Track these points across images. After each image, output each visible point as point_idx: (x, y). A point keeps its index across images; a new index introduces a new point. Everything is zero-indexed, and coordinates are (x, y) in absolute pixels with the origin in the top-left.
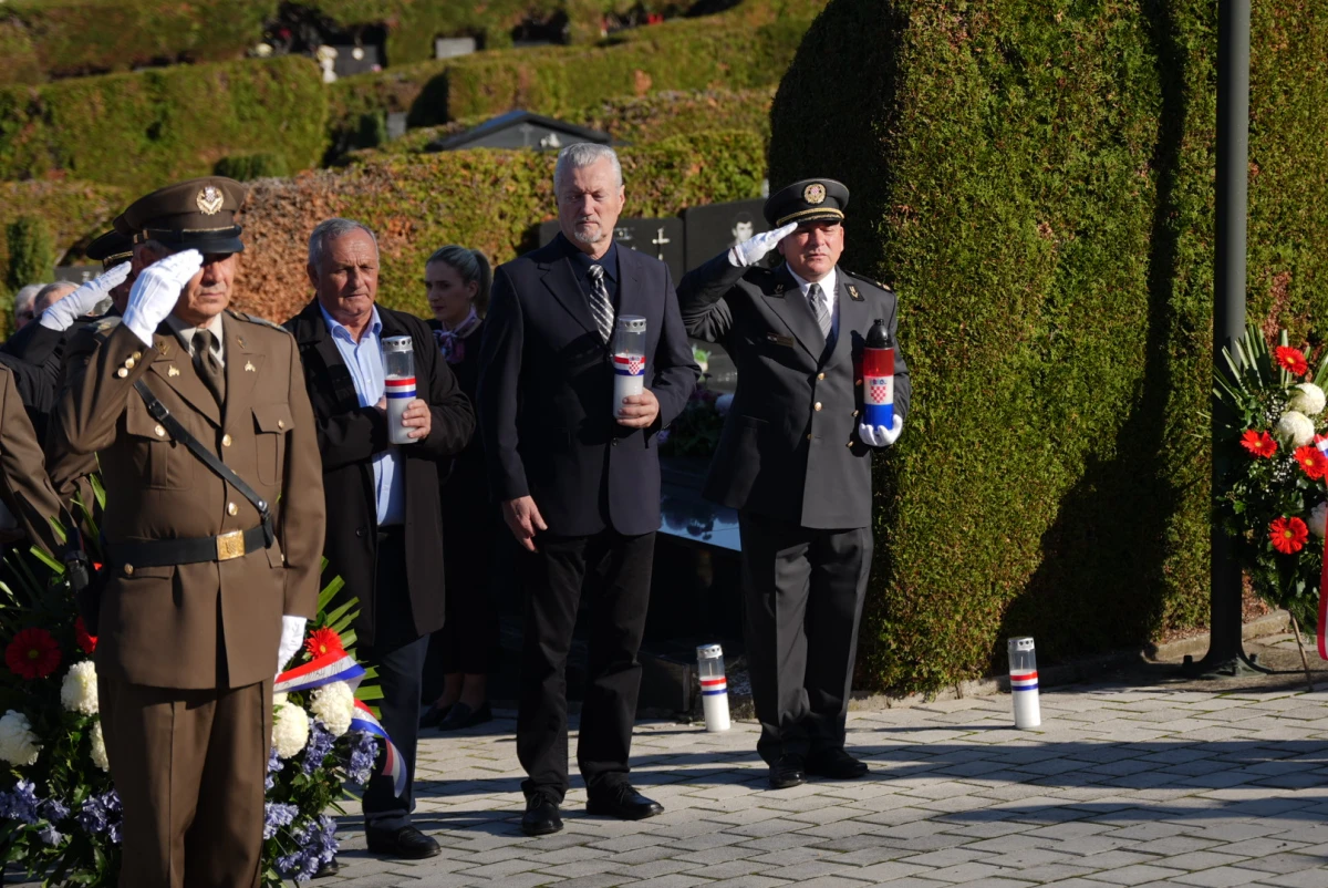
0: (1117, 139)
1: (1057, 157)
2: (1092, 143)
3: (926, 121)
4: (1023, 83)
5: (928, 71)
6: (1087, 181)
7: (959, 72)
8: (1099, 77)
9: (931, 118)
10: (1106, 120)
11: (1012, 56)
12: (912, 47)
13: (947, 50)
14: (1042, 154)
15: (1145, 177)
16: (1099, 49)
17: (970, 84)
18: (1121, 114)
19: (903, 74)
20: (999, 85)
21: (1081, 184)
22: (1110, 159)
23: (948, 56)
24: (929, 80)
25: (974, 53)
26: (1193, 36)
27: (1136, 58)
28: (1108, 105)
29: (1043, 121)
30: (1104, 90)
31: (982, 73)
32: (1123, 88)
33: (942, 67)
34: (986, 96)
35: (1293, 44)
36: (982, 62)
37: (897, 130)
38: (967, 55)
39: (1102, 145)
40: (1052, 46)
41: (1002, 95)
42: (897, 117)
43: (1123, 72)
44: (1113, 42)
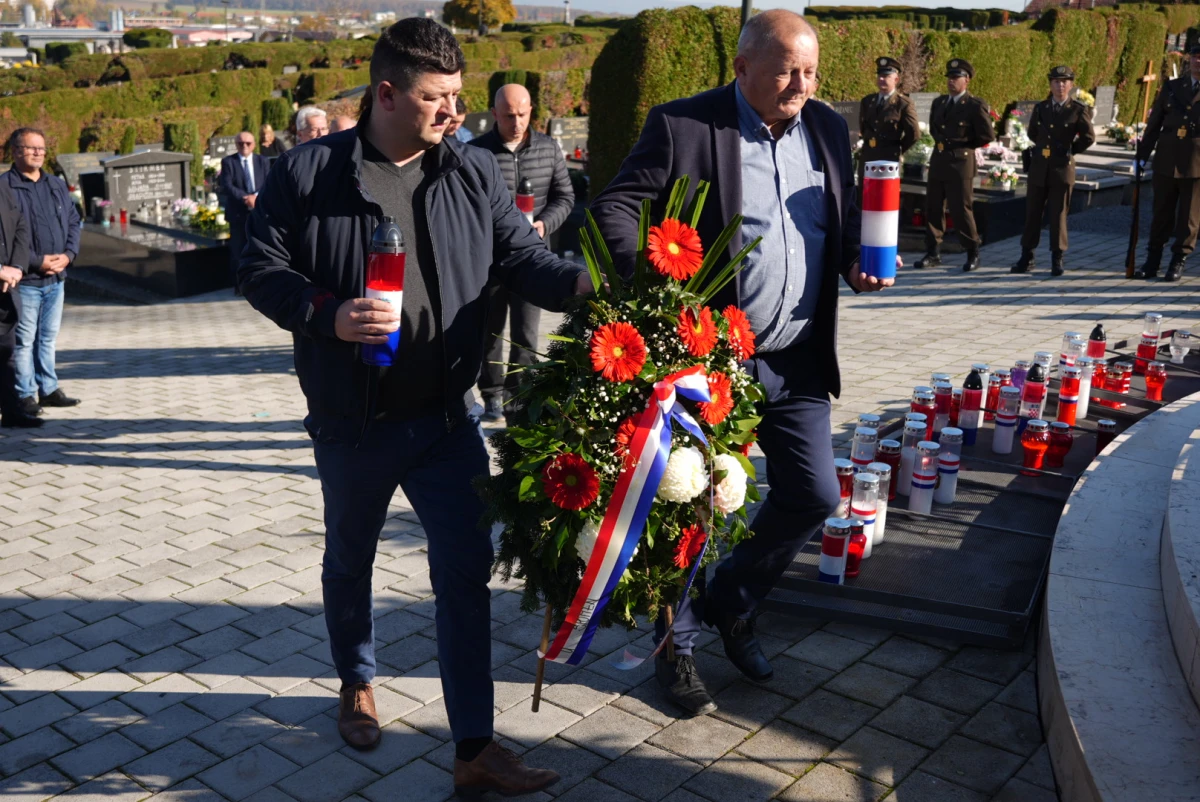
3: (652, 74)
4: (681, 63)
5: (654, 57)
7: (663, 58)
8: (702, 63)
9: (654, 73)
11: (678, 54)
12: (649, 49)
13: (659, 50)
14: (685, 87)
16: (702, 53)
17: (666, 62)
19: (646, 58)
20: (674, 64)
23: (660, 53)
24: (654, 60)
25: (667, 52)
27: (713, 56)
28: (704, 71)
29: (685, 76)
30: (703, 67)
31: (669, 59)
32: (708, 66)
33: (657, 56)
34: (669, 67)
36: (669, 56)
38: (665, 53)
40: (689, 51)
41: (674, 66)
42: (643, 73)
43: (709, 61)
44: (706, 51)
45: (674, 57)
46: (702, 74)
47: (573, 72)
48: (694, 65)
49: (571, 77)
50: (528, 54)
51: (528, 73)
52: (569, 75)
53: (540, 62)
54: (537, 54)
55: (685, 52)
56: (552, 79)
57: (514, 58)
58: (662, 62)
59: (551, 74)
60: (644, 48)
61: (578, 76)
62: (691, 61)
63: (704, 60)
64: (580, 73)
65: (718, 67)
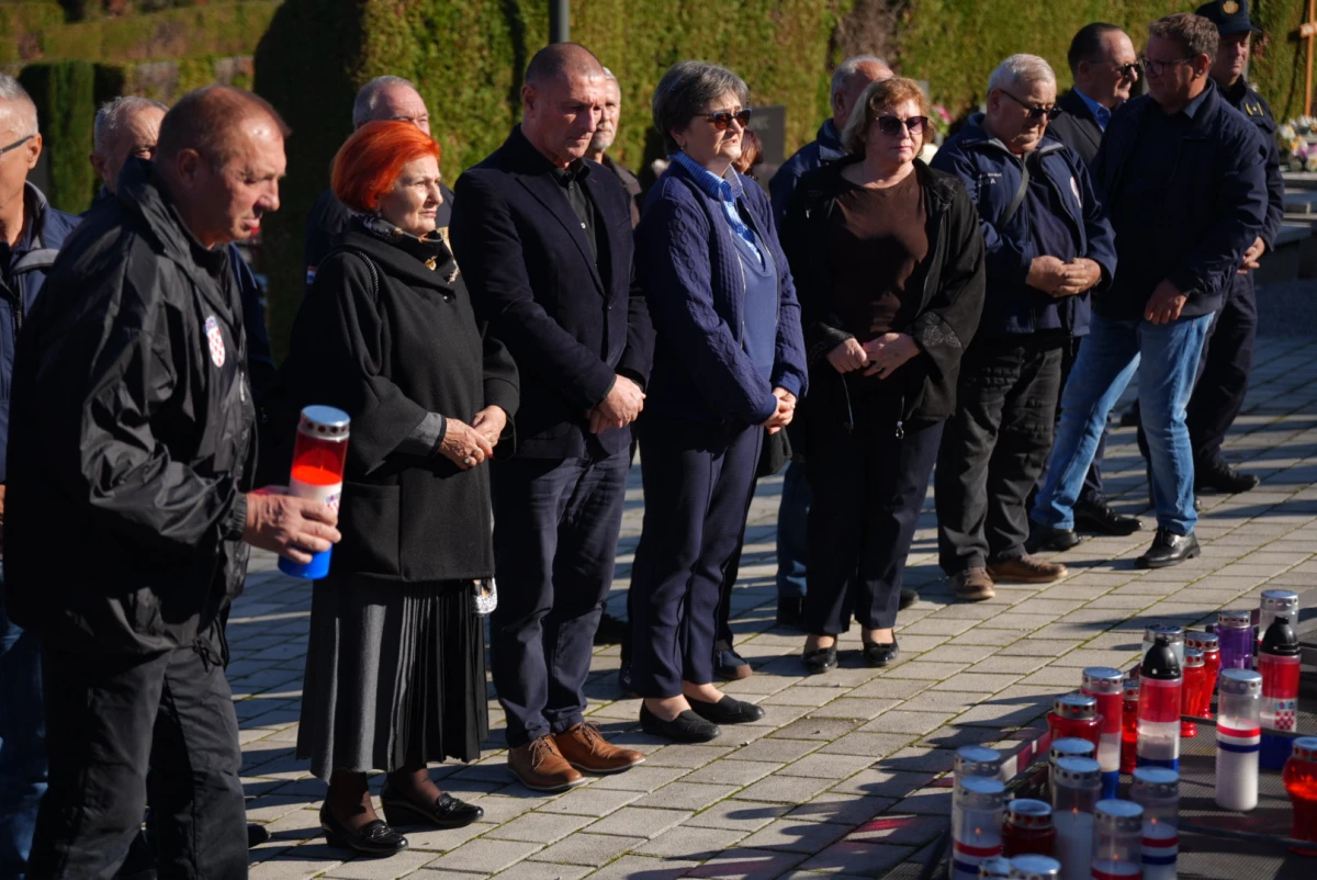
0: (489, 81)
1: (457, 93)
2: (475, 83)
3: (381, 66)
4: (436, 42)
5: (383, 32)
6: (474, 108)
7: (400, 33)
8: (478, 40)
9: (385, 64)
10: (482, 69)
11: (429, 24)
12: (372, 16)
13: (392, 16)
14: (449, 91)
15: (504, 107)
16: (478, 21)
17: (407, 42)
18: (491, 65)
19: (366, 34)
20: (423, 44)
21: (471, 111)
22: (487, 94)
23: (393, 22)
24: (383, 38)
25: (409, 22)
26: (527, 15)
27: (498, 27)
28: (483, 58)
29: (448, 68)
30: (480, 49)
31: (414, 34)
32: (491, 48)
33: (389, 29)
34: (415, 49)
35: (576, 23)
36: (413, 28)
37: (363, 71)
38: (403, 23)
39: (481, 85)
40: (450, 17)
41: (424, 47)
42: (363, 63)
43: (491, 37)
44: (484, 17)
45: (424, 32)
46: (480, 64)
47: (192, 64)
48: (462, 46)
49: (188, 75)
50: (78, 28)
51: (97, 67)
52: (184, 69)
53: (104, 44)
54: (96, 26)
55: (443, 20)
56: (149, 79)
57: (48, 36)
58: (399, 40)
59: (146, 68)
60: (362, 12)
61: (202, 70)
62: (456, 36)
63: (481, 34)
64: (206, 66)
65: (510, 50)
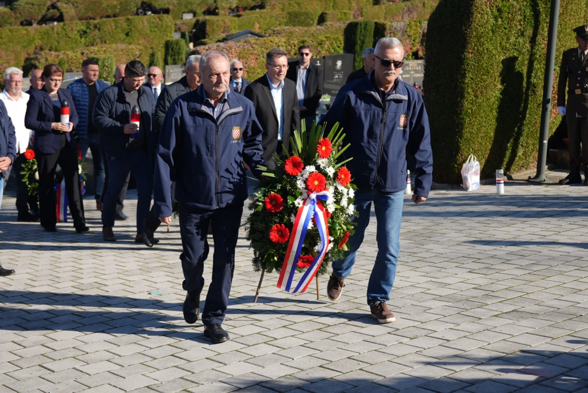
0: (522, 34)
1: (508, 39)
2: (516, 35)
3: (478, 27)
4: (502, 18)
5: (479, 13)
6: (515, 46)
7: (487, 14)
8: (519, 17)
9: (479, 26)
10: (520, 29)
11: (499, 10)
12: (475, 6)
13: (484, 7)
14: (505, 38)
15: (528, 45)
16: (520, 9)
17: (489, 17)
18: (524, 28)
19: (472, 14)
20: (496, 18)
21: (514, 47)
22: (521, 40)
23: (484, 9)
24: (479, 15)
25: (490, 9)
26: (542, 7)
27: (529, 12)
28: (521, 25)
29: (505, 29)
30: (520, 21)
31: (492, 14)
32: (525, 21)
33: (483, 12)
34: (492, 20)
35: (563, 11)
36: (492, 12)
37: (470, 29)
38: (488, 9)
39: (518, 36)
40: (509, 8)
41: (496, 20)
42: (470, 26)
43: (525, 16)
44: (523, 8)
45: (497, 14)
46: (519, 27)
47: (413, 23)
48: (513, 19)
49: (411, 27)
50: (377, 7)
51: (376, 23)
52: (409, 25)
53: (385, 14)
54: (383, 7)
55: (506, 9)
56: (395, 28)
57: (365, 10)
58: (486, 16)
59: (395, 24)
60: (472, 5)
61: (417, 26)
62: (510, 16)
63: (521, 15)
64: (418, 24)
65: (533, 22)
